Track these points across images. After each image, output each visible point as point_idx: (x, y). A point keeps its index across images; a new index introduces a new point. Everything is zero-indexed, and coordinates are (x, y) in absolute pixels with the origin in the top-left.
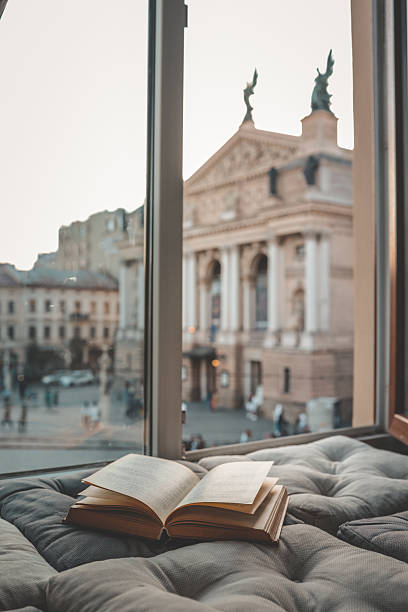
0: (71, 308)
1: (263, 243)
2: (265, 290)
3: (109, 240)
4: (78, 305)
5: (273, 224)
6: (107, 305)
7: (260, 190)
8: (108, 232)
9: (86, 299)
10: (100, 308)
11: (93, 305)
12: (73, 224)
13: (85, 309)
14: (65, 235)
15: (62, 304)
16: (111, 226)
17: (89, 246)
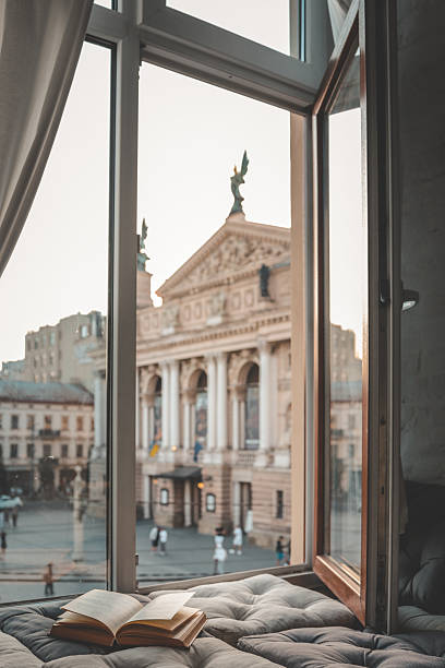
0: (40, 425)
1: (253, 351)
2: (256, 403)
3: (83, 347)
4: (48, 420)
5: (263, 330)
6: (80, 421)
7: (250, 291)
8: (81, 338)
9: (57, 414)
10: (73, 424)
11: (65, 420)
12: (41, 328)
13: (56, 425)
14: (32, 342)
15: (32, 419)
16: (85, 332)
17: (60, 354)
